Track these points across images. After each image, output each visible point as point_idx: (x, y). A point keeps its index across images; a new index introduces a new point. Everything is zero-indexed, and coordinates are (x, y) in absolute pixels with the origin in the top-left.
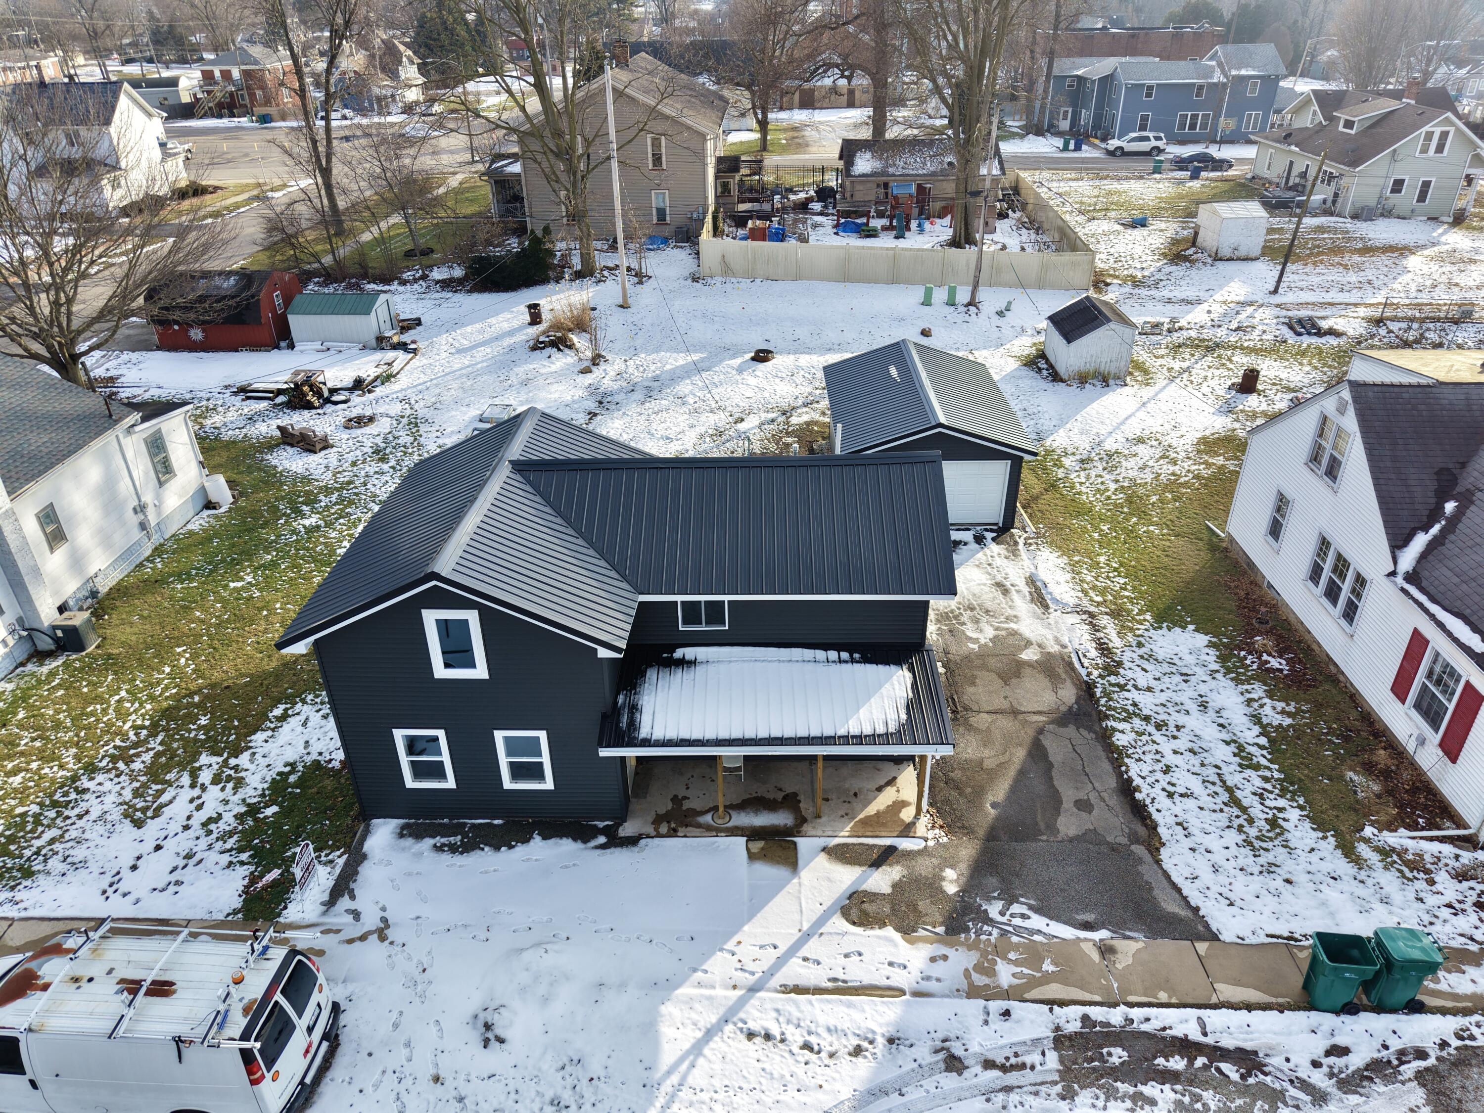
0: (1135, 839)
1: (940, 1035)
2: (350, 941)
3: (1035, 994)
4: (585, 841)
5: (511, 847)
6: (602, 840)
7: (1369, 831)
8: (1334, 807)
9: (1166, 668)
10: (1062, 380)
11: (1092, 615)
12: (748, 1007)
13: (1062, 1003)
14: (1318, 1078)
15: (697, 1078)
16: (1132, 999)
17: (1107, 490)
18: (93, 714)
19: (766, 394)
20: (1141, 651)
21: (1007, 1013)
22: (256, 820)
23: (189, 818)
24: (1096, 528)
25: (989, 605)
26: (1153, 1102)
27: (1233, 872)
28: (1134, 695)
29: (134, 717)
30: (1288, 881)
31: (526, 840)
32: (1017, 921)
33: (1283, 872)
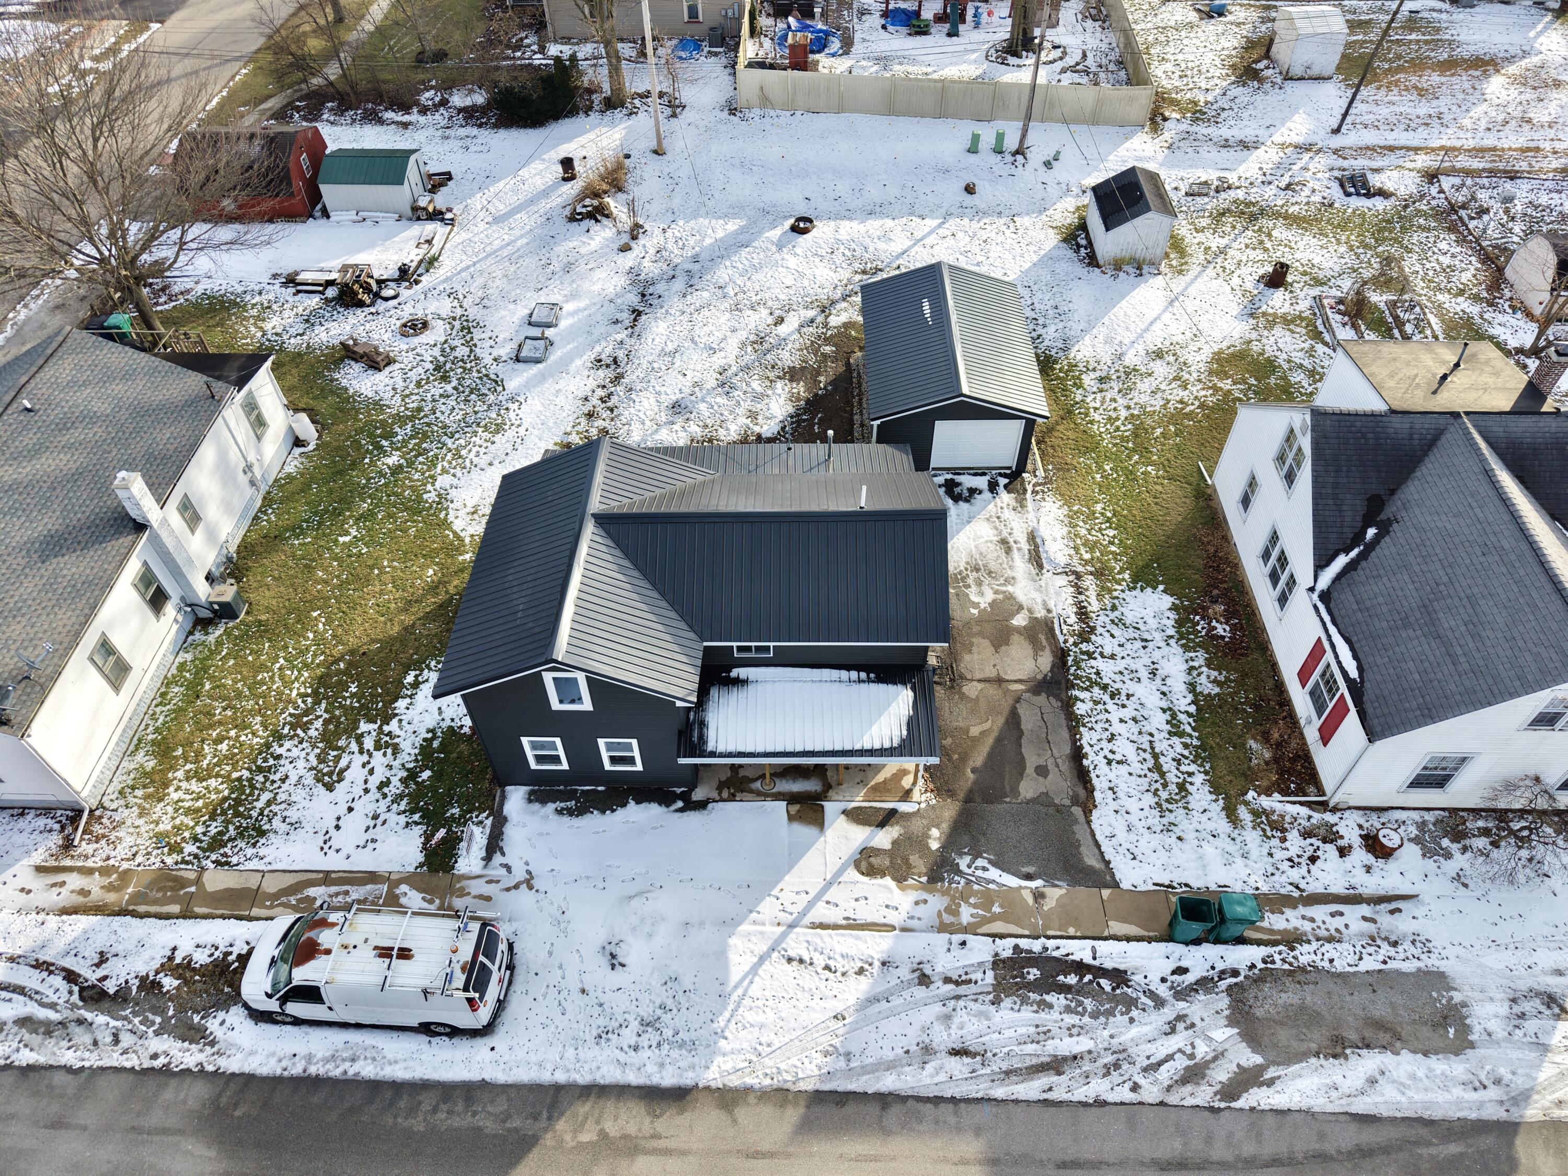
0: (1075, 801)
1: (917, 960)
2: (508, 889)
3: (984, 929)
4: (668, 806)
5: (613, 811)
6: (680, 804)
7: (1251, 794)
8: (1231, 772)
9: (1131, 633)
10: (1098, 266)
11: (1078, 576)
12: (788, 940)
13: (1002, 936)
14: (1163, 991)
15: (754, 991)
16: (1050, 933)
17: (1117, 419)
18: (262, 682)
19: (806, 283)
20: (1113, 615)
21: (964, 943)
22: (417, 783)
23: (366, 782)
24: (1100, 468)
25: (993, 566)
26: (1051, 1006)
27: (1142, 830)
28: (1099, 663)
29: (296, 685)
30: (1180, 838)
31: (624, 805)
32: (979, 873)
33: (1177, 831)
